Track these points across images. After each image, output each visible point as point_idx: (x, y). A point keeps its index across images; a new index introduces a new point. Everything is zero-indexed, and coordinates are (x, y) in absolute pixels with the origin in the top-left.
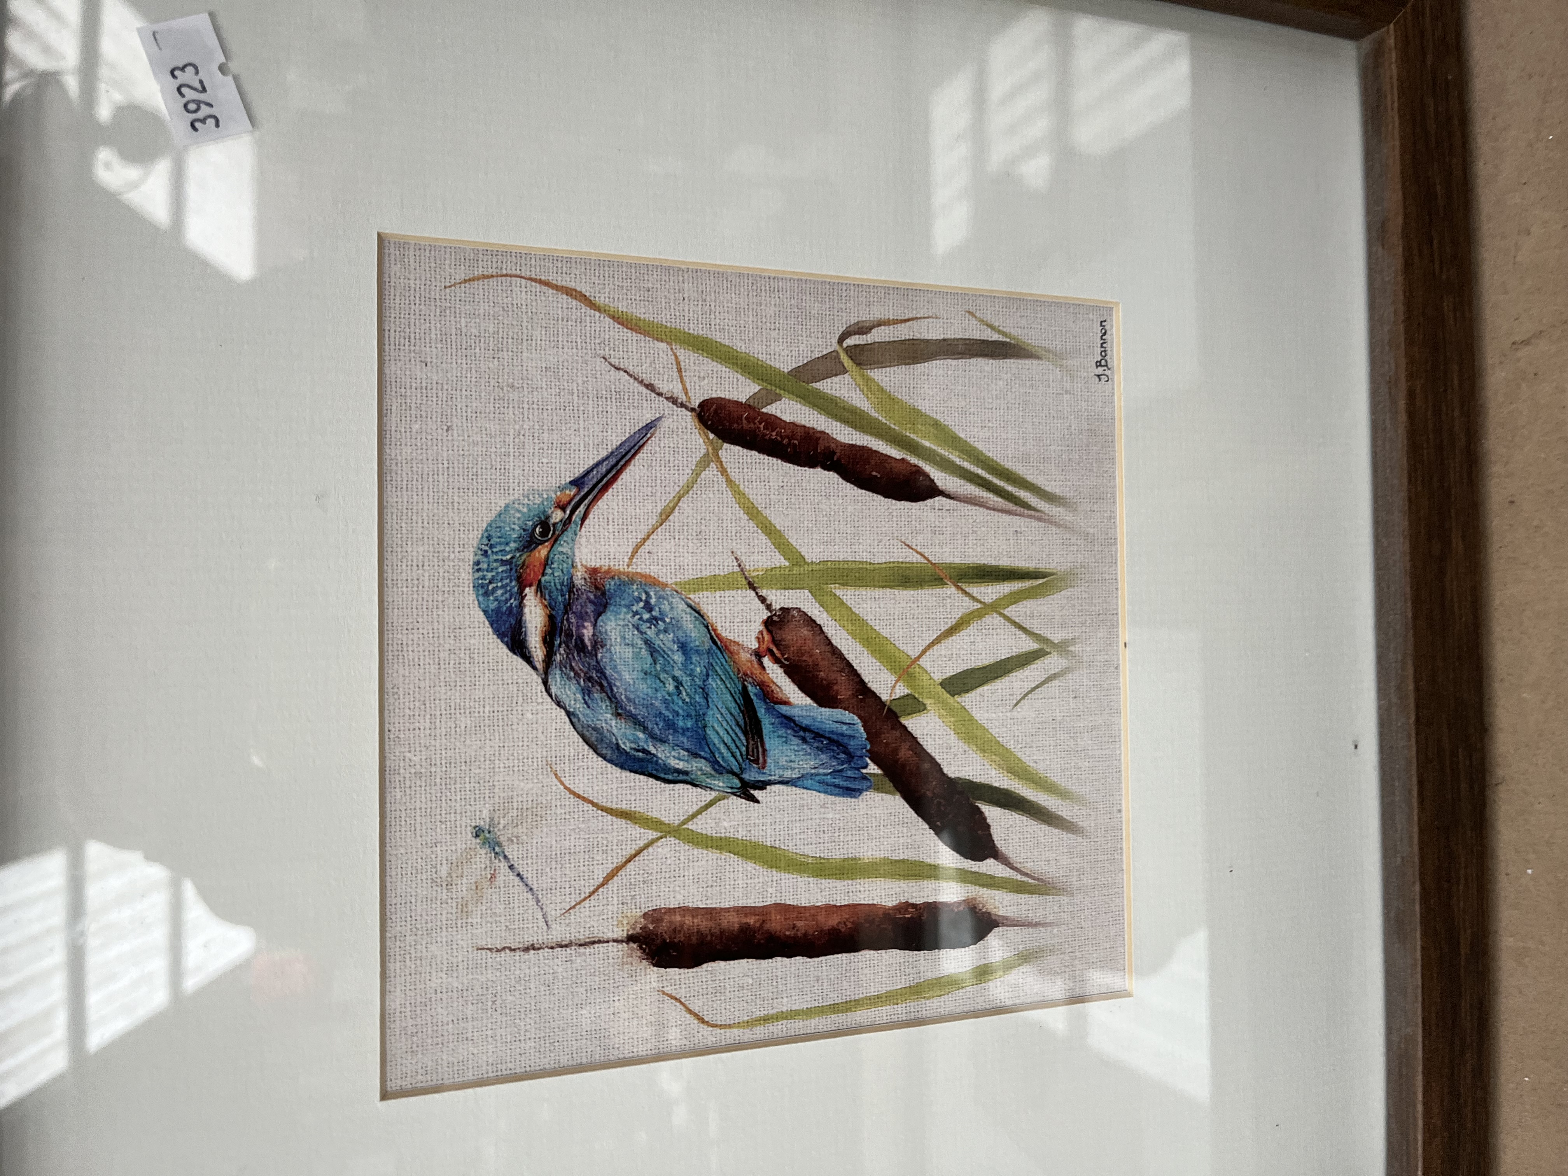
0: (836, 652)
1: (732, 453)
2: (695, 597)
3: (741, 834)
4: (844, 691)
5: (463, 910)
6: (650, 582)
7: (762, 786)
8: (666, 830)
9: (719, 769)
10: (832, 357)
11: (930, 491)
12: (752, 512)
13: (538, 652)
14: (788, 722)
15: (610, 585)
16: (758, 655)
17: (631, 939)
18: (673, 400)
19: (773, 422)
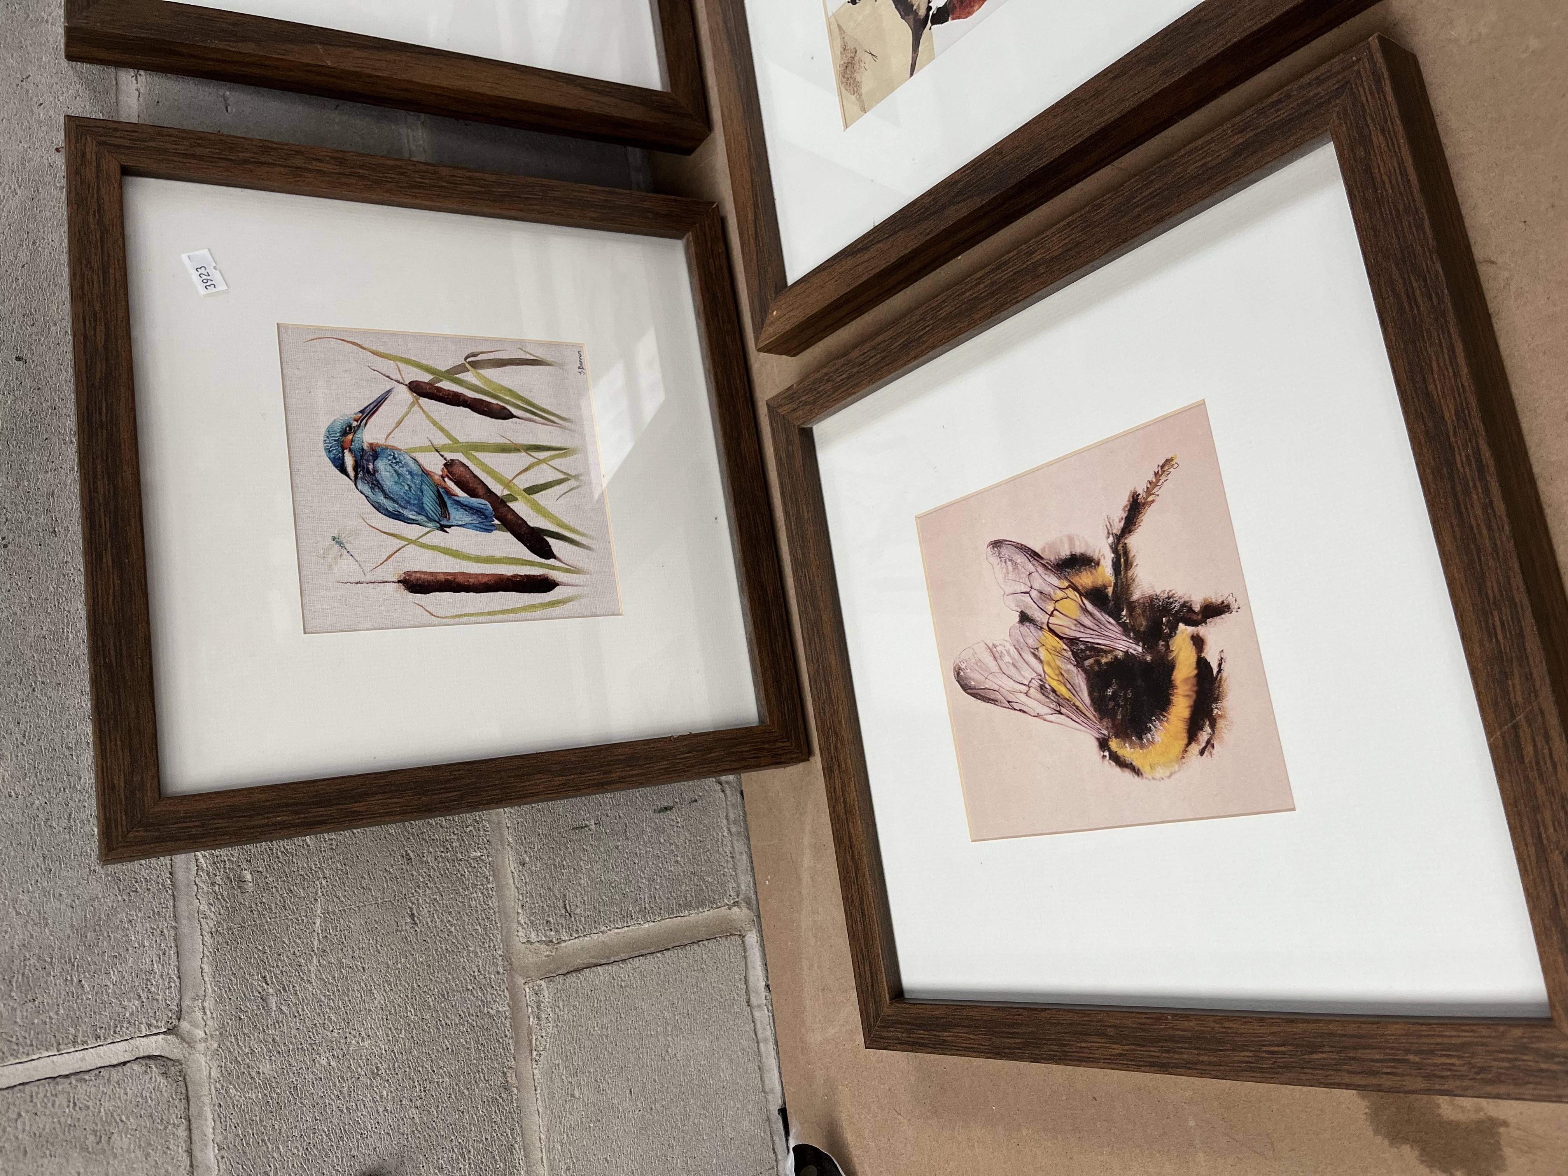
0: (475, 476)
1: (423, 401)
2: (413, 455)
3: (442, 545)
4: (481, 492)
5: (330, 567)
6: (394, 448)
7: (449, 527)
8: (410, 542)
9: (431, 520)
10: (463, 365)
11: (511, 416)
12: (435, 423)
13: (352, 474)
14: (458, 503)
15: (378, 450)
16: (442, 477)
17: (399, 582)
18: (398, 382)
19: (439, 389)
